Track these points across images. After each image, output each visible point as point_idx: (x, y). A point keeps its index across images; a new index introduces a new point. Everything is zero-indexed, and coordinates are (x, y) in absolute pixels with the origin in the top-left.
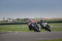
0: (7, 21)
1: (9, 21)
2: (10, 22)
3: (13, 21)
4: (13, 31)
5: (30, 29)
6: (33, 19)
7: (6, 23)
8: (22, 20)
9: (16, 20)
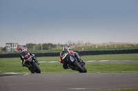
0: (4, 49)
1: (9, 50)
2: (12, 52)
3: (19, 49)
4: (19, 71)
5: (65, 67)
6: (63, 44)
7: (4, 53)
8: (39, 47)
9: (24, 46)
